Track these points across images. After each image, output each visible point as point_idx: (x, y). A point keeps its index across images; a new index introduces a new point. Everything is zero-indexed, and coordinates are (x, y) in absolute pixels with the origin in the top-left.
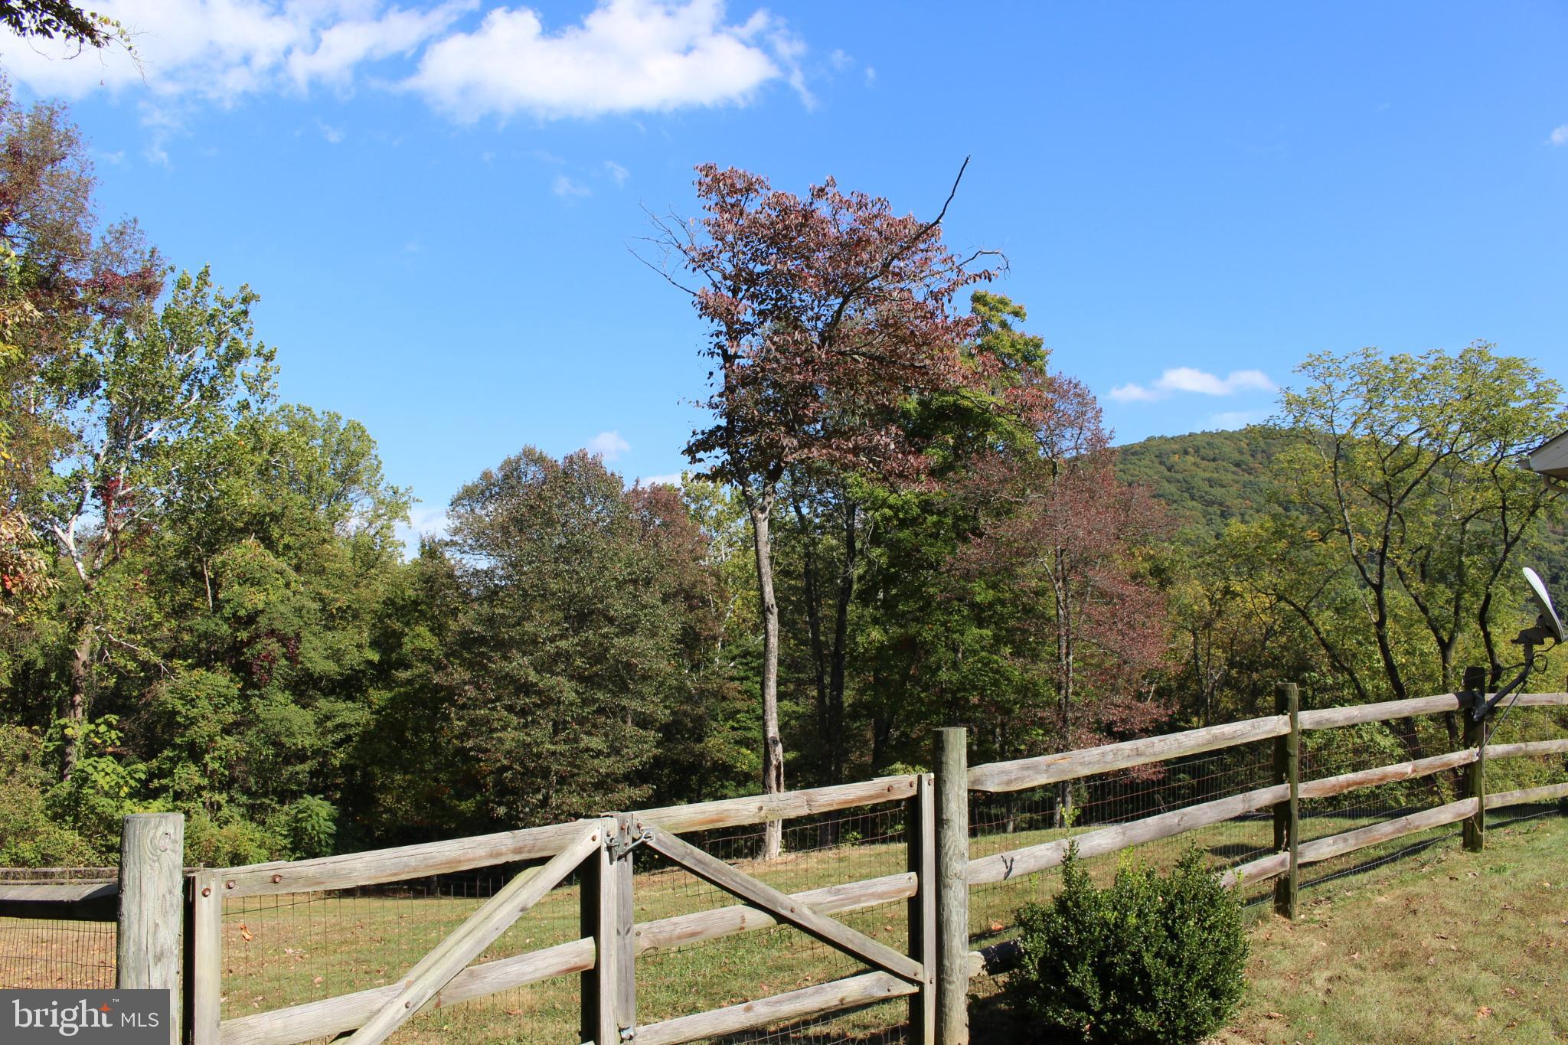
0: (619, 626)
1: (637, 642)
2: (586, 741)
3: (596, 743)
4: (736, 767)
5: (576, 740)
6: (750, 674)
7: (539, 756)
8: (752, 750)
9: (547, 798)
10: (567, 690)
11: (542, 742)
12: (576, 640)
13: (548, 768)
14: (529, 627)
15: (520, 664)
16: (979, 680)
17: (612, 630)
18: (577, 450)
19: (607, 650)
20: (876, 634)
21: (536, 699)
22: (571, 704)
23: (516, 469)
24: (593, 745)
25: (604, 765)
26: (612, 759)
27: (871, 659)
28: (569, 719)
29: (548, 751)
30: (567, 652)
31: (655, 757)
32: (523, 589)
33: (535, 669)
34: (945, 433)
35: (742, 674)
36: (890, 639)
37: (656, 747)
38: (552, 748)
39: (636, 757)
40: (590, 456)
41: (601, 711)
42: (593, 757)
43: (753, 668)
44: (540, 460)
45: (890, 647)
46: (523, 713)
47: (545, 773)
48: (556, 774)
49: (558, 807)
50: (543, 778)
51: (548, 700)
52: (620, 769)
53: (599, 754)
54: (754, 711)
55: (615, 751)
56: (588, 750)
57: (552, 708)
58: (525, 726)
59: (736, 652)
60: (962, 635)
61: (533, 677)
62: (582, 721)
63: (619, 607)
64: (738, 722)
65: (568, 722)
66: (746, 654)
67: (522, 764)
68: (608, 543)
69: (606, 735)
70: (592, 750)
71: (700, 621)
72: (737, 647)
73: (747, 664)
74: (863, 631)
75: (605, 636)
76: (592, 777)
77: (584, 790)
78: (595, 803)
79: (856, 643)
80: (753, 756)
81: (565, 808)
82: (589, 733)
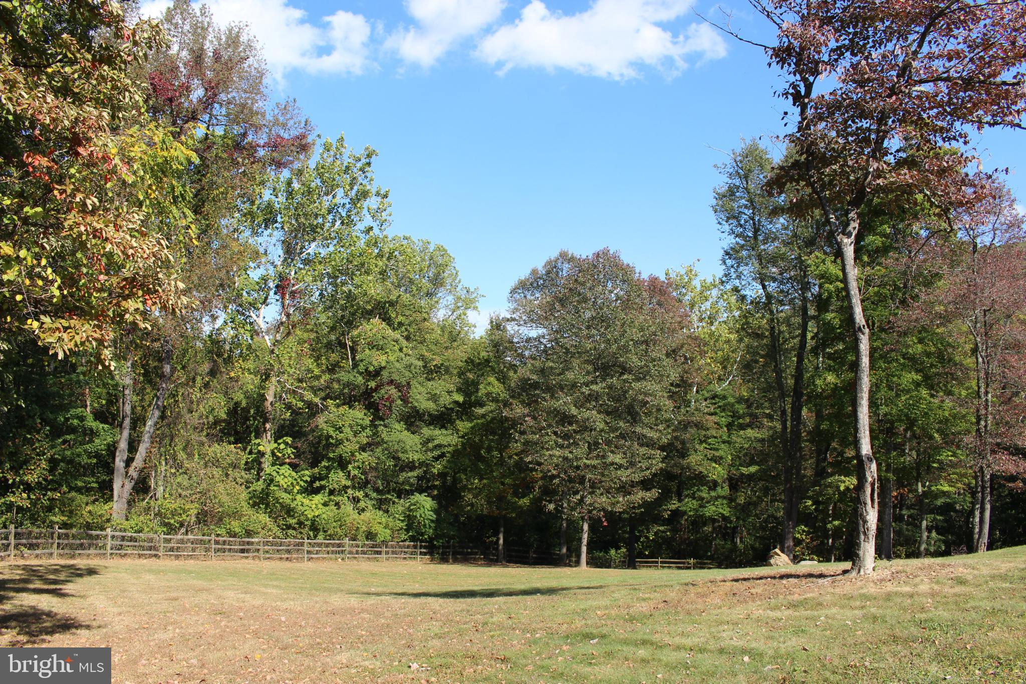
0: (634, 374)
1: (649, 385)
2: (611, 458)
3: (617, 458)
4: (708, 477)
5: (603, 457)
6: (718, 411)
7: (578, 468)
8: (720, 464)
9: (583, 497)
10: (599, 421)
11: (581, 458)
12: (604, 385)
13: (584, 476)
14: (570, 375)
15: (564, 402)
16: (912, 413)
17: (630, 377)
18: (602, 248)
19: (626, 392)
20: (831, 378)
21: (574, 427)
22: (602, 431)
23: (555, 267)
24: (617, 460)
25: (624, 475)
26: (629, 471)
27: (826, 398)
28: (600, 441)
29: (585, 464)
30: (597, 393)
31: (661, 469)
32: (566, 348)
33: (575, 406)
34: (882, 224)
35: (712, 410)
36: (842, 382)
37: (662, 462)
38: (588, 462)
39: (648, 469)
40: (611, 252)
41: (622, 436)
42: (616, 469)
43: (720, 407)
44: (572, 259)
45: (842, 388)
46: (566, 437)
47: (582, 480)
48: (589, 481)
49: (590, 505)
50: (580, 483)
51: (585, 428)
52: (637, 477)
53: (620, 467)
54: (721, 437)
55: (632, 464)
56: (612, 464)
57: (586, 434)
58: (568, 447)
59: (707, 395)
60: (899, 378)
61: (574, 411)
62: (608, 442)
63: (634, 361)
64: (709, 444)
65: (599, 444)
66: (714, 397)
67: (566, 472)
68: (626, 314)
69: (625, 453)
70: (616, 464)
71: (686, 373)
72: (708, 392)
73: (715, 404)
74: (820, 376)
75: (625, 381)
76: (615, 483)
77: (609, 493)
78: (618, 502)
79: (815, 385)
80: (720, 469)
81: (597, 505)
82: (612, 452)
